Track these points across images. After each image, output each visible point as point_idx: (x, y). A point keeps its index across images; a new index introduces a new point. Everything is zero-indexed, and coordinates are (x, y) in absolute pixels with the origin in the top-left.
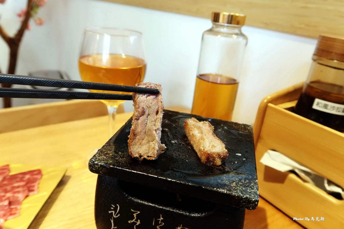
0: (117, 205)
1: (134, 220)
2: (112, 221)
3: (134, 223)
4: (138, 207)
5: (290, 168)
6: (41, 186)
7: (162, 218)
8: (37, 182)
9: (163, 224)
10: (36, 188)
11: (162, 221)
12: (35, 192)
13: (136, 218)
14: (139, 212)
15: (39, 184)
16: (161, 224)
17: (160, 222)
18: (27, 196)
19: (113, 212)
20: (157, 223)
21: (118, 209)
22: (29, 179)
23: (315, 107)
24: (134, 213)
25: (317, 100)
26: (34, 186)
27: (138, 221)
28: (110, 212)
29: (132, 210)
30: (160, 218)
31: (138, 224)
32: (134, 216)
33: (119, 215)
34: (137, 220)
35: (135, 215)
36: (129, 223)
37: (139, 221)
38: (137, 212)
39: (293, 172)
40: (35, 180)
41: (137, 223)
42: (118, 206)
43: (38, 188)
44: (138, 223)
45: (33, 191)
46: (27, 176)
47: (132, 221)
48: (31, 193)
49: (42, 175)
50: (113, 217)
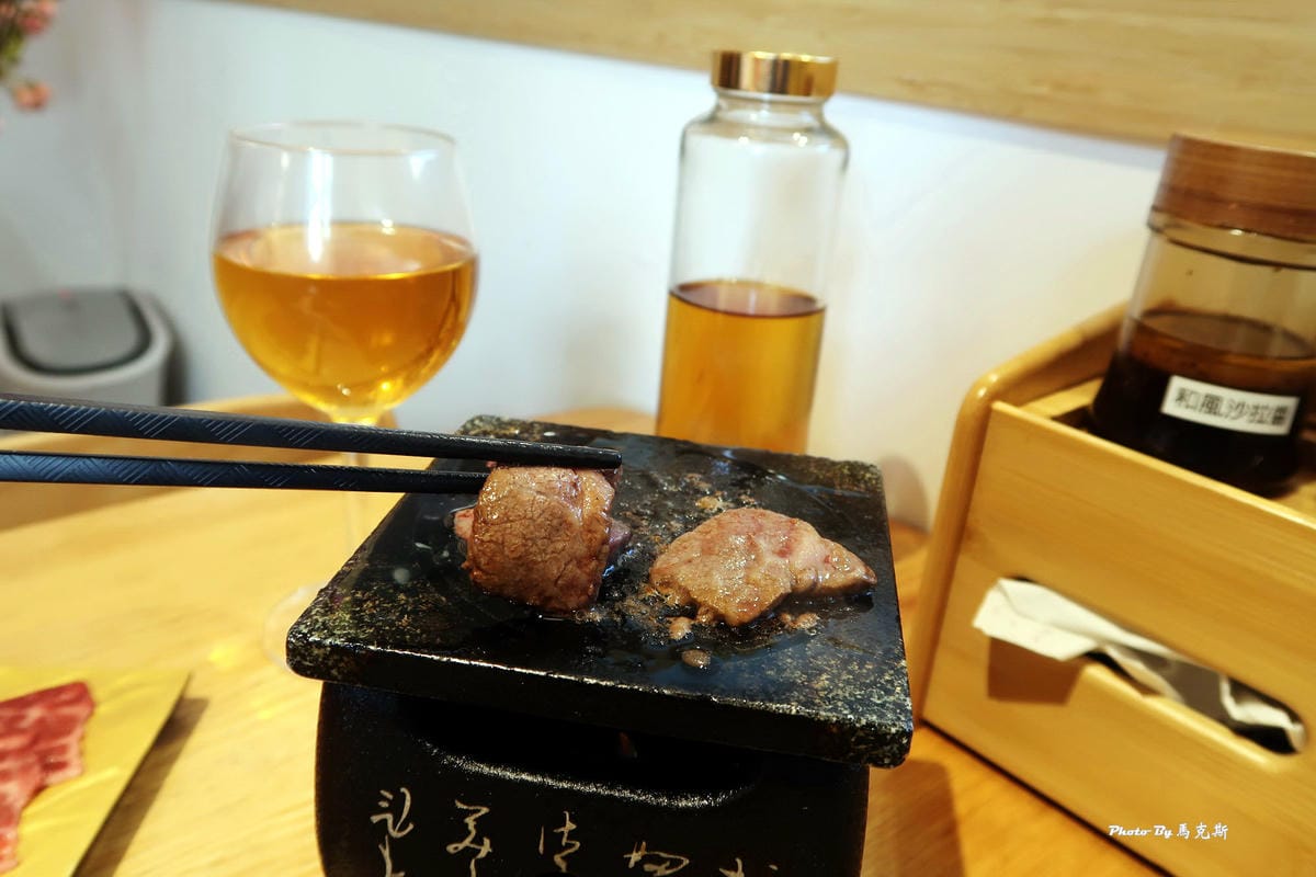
0: (403, 790)
1: (467, 842)
2: (386, 853)
3: (470, 853)
4: (481, 789)
5: (1086, 645)
6: (90, 744)
7: (570, 826)
8: (77, 732)
9: (578, 844)
10: (71, 756)
11: (572, 835)
12: (71, 772)
13: (474, 833)
14: (484, 810)
15: (82, 738)
16: (569, 846)
17: (564, 841)
18: (39, 790)
19: (389, 817)
20: (554, 845)
21: (408, 804)
22: (41, 721)
23: (1171, 407)
24: (468, 813)
25: (1177, 384)
26: (63, 749)
27: (482, 844)
28: (375, 819)
29: (460, 805)
30: (565, 825)
31: (482, 854)
32: (467, 825)
33: (411, 827)
34: (478, 840)
35: (470, 821)
36: (448, 853)
37: (487, 842)
38: (479, 811)
39: (1098, 657)
40: (66, 726)
41: (479, 851)
42: (404, 795)
43: (81, 753)
44: (485, 849)
45: (61, 766)
46: (35, 713)
47: (461, 846)
48: (54, 778)
49: (92, 705)
50: (391, 838)
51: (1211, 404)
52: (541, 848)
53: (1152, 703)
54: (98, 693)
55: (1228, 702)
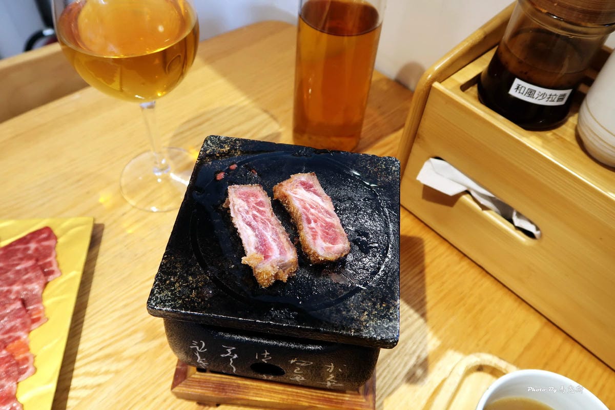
0: (201, 341)
1: (228, 355)
2: (197, 355)
3: (229, 358)
5: (463, 189)
8: (54, 254)
9: (271, 358)
10: (54, 268)
12: (57, 275)
13: (230, 353)
14: (234, 348)
15: (56, 256)
16: (267, 358)
18: (46, 284)
19: (197, 347)
21: (204, 345)
22: (37, 250)
23: (513, 92)
24: (227, 348)
25: (517, 82)
26: (50, 264)
28: (192, 347)
29: (224, 346)
31: (234, 357)
33: (206, 350)
34: (232, 355)
35: (229, 350)
37: (236, 355)
38: (232, 348)
39: (467, 192)
40: (48, 252)
42: (202, 343)
43: (58, 265)
45: (51, 273)
46: (33, 246)
48: (51, 278)
49: (56, 238)
50: (198, 352)
51: (531, 93)
52: (257, 358)
53: (486, 213)
54: (57, 232)
55: (515, 218)
